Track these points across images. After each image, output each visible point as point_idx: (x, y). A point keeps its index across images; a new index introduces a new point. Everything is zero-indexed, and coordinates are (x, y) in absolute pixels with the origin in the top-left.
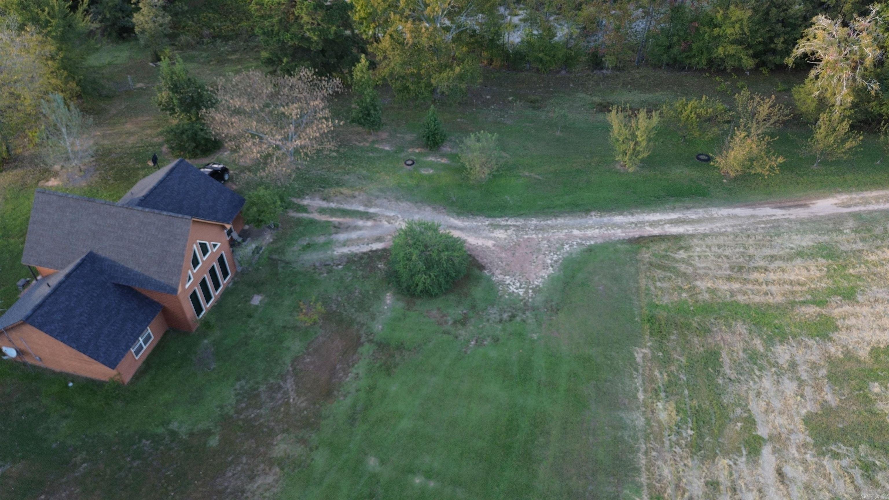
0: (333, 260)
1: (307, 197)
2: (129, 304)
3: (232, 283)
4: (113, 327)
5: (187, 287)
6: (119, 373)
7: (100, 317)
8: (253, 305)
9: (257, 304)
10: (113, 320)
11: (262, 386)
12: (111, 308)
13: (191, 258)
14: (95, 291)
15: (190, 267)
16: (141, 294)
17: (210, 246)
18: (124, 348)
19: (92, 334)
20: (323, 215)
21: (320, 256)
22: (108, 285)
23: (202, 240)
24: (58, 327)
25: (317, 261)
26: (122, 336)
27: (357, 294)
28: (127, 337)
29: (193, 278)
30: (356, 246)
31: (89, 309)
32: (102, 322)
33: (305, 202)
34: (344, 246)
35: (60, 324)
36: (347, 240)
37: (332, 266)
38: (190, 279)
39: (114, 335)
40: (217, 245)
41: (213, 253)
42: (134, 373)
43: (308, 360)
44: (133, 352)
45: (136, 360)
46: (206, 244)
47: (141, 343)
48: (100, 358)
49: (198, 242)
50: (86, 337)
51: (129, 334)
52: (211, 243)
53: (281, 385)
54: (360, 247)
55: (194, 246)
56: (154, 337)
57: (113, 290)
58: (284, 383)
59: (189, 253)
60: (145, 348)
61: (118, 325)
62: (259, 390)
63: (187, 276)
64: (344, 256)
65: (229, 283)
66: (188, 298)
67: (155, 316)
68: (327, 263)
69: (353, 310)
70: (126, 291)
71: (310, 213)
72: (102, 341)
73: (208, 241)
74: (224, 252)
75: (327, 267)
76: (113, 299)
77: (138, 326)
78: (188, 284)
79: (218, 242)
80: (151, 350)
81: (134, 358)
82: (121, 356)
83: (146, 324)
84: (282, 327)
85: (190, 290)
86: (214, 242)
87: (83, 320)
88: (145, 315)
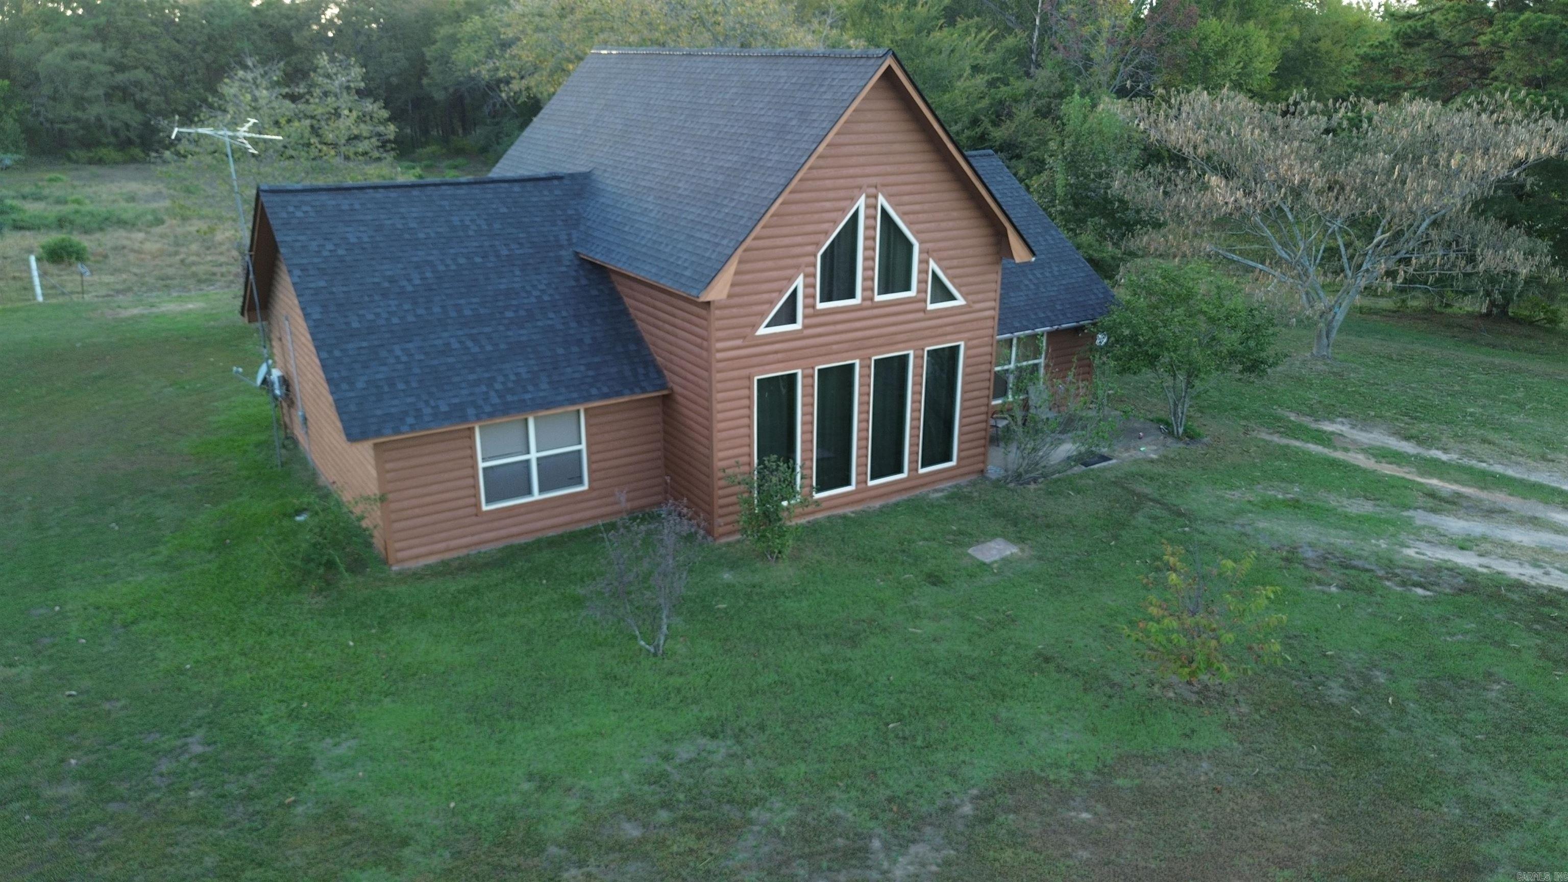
0: (1390, 565)
1: (1340, 419)
2: (573, 325)
3: (946, 493)
4: (469, 344)
5: (762, 331)
6: (383, 499)
7: (462, 301)
8: (972, 557)
9: (987, 561)
10: (487, 330)
11: (778, 805)
12: (514, 302)
13: (827, 233)
14: (513, 246)
15: (810, 270)
16: (631, 323)
17: (923, 271)
18: (444, 408)
19: (395, 320)
20: (1391, 463)
21: (1332, 540)
22: (563, 253)
23: (902, 215)
24: (326, 253)
25: (1310, 545)
26: (472, 377)
27: (1492, 695)
28: (484, 388)
29: (805, 327)
30: (1527, 565)
31: (453, 267)
32: (453, 314)
33: (1328, 427)
34: (1462, 548)
35: (341, 252)
36: (1484, 538)
37: (1380, 578)
38: (788, 314)
39: (451, 360)
40: (952, 298)
41: (924, 310)
42: (447, 556)
43: (1085, 815)
44: (481, 465)
45: (478, 512)
46: (910, 246)
47: (528, 462)
48: (344, 386)
49: (882, 200)
50: (371, 317)
51: (498, 386)
52: (933, 265)
53: (866, 850)
54: (1547, 573)
55: (861, 202)
56: (591, 488)
57: (564, 269)
58: (887, 847)
59: (828, 205)
60: (536, 496)
61: (489, 348)
62: (753, 814)
63: (781, 292)
64: (1451, 570)
65: (936, 491)
66: (750, 378)
67: (619, 394)
68: (1355, 563)
69: (1453, 742)
70: (594, 292)
71: (1335, 448)
72: (398, 352)
73: (921, 242)
74: (967, 348)
75: (1353, 572)
76: (543, 287)
77: (544, 386)
78: (767, 326)
79: (958, 287)
80: (560, 531)
81: (476, 496)
82: (410, 420)
83: (575, 395)
84: (1039, 654)
85: (771, 357)
86: (944, 270)
87: (409, 280)
88: (591, 373)
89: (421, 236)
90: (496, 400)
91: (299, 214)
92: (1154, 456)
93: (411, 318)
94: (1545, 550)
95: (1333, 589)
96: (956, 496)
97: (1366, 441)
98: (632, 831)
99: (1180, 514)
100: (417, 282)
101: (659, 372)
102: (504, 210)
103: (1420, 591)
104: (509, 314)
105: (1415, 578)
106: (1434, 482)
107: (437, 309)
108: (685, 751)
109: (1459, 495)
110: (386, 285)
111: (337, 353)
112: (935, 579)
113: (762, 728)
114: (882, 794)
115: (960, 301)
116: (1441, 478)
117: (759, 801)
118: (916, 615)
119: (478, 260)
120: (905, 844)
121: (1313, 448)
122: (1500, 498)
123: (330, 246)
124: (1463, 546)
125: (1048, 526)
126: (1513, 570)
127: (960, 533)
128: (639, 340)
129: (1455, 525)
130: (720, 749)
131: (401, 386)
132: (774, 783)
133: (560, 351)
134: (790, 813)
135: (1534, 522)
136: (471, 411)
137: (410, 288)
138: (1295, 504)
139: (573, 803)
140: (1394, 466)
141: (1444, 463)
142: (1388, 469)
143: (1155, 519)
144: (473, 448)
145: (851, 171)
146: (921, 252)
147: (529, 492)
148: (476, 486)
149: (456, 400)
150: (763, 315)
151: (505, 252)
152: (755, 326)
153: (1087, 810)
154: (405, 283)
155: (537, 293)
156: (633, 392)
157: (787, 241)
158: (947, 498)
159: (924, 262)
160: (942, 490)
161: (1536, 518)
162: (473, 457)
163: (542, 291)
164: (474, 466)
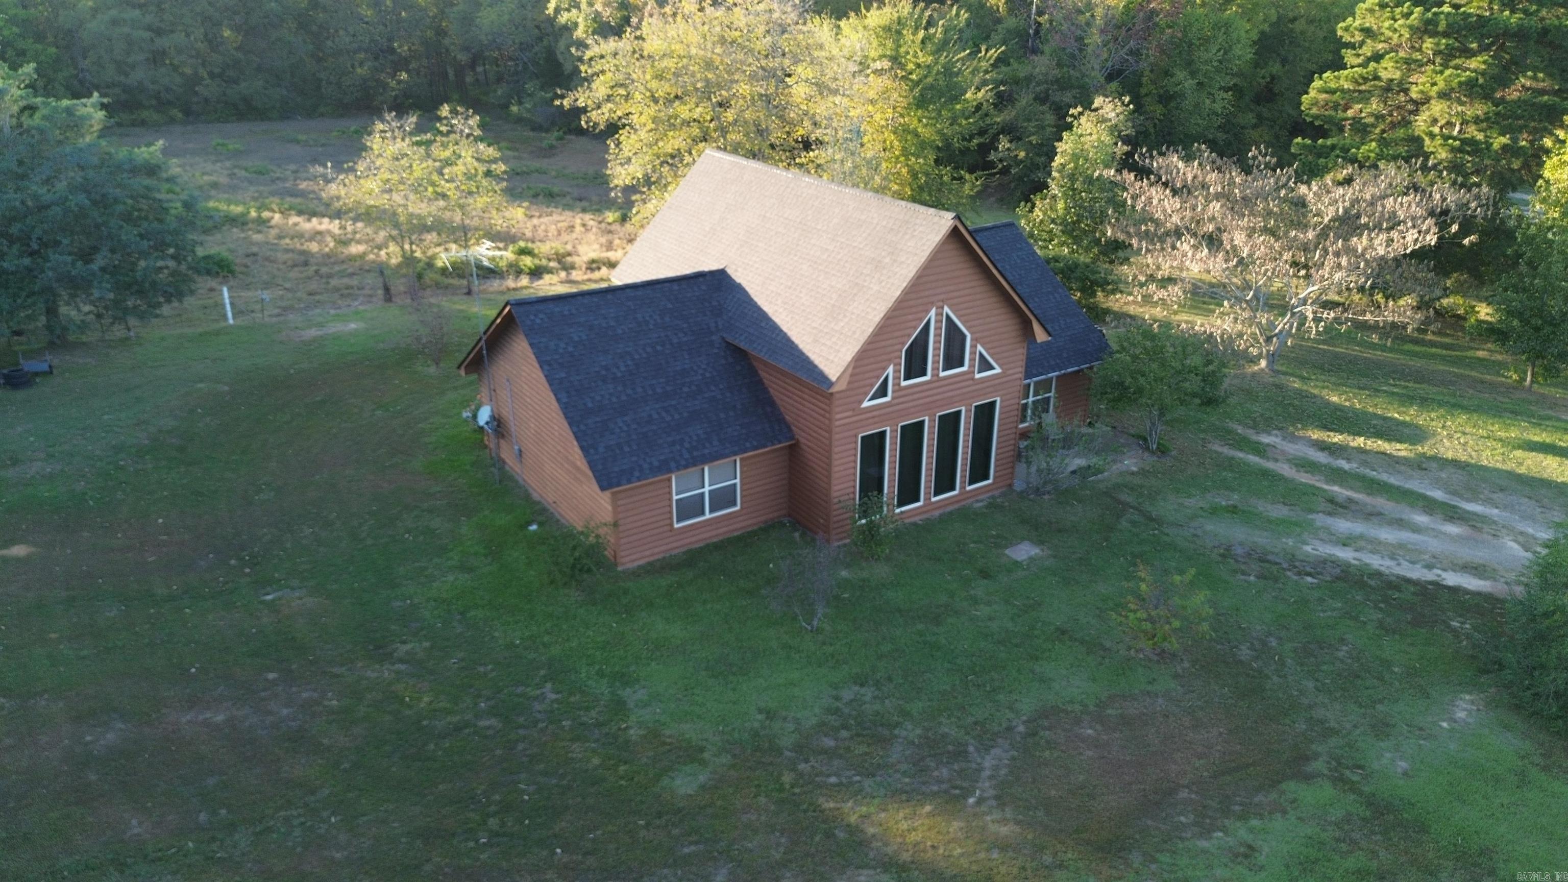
0: (1292, 559)
1: (1275, 432)
2: (728, 395)
3: (985, 503)
4: (664, 414)
5: (866, 404)
6: (615, 524)
7: (654, 382)
8: (1008, 557)
9: (1019, 559)
10: (673, 402)
11: (910, 727)
12: (687, 380)
13: (910, 336)
14: (681, 335)
15: (897, 361)
16: (765, 390)
17: (973, 353)
18: (656, 464)
19: (614, 400)
20: (1306, 472)
21: (1256, 539)
22: (714, 338)
23: (959, 317)
24: (561, 351)
25: (1241, 544)
26: (670, 439)
27: (1341, 654)
28: (678, 447)
29: (893, 398)
30: (1386, 558)
31: (644, 355)
32: (650, 392)
33: (1265, 439)
34: (1344, 545)
35: (570, 349)
36: (1361, 537)
37: (1284, 569)
38: (882, 392)
39: (654, 427)
40: (992, 368)
41: (973, 379)
42: (652, 559)
43: (1090, 731)
44: (675, 497)
45: (672, 529)
46: (964, 337)
47: (703, 494)
48: (592, 451)
49: (946, 309)
50: (598, 398)
51: (687, 445)
52: (979, 348)
53: (966, 752)
54: (1399, 564)
55: (933, 312)
56: (742, 508)
57: (716, 351)
58: (977, 750)
59: (910, 317)
60: (708, 516)
61: (677, 416)
62: (896, 732)
63: (878, 377)
64: (1333, 562)
65: (977, 501)
66: (856, 436)
67: (765, 446)
68: (1270, 557)
69: (1310, 684)
70: (738, 368)
71: (1268, 459)
72: (621, 424)
73: (972, 333)
74: (1002, 401)
75: (1267, 565)
76: (704, 366)
77: (715, 443)
78: (871, 399)
79: (996, 361)
80: (721, 538)
81: (671, 518)
82: (637, 474)
83: (736, 449)
84: (1057, 629)
85: (871, 421)
86: (986, 350)
87: (618, 368)
88: (744, 431)
89: (620, 331)
90: (687, 456)
91: (538, 321)
92: (1135, 469)
93: (624, 398)
94: (1401, 546)
95: (1252, 578)
96: (992, 506)
97: (1292, 451)
98: (829, 743)
99: (1151, 519)
100: (623, 369)
101: (789, 428)
102: (670, 306)
103: (1309, 579)
104: (686, 389)
105: (1308, 569)
106: (1336, 488)
107: (639, 390)
108: (847, 694)
109: (1350, 500)
110: (604, 372)
111: (582, 427)
112: (985, 574)
113: (890, 679)
114: (970, 720)
115: (998, 370)
116: (1341, 486)
117: (898, 725)
118: (975, 601)
119: (659, 348)
120: (987, 749)
121: (1253, 459)
122: (1380, 502)
123: (562, 345)
124: (1346, 542)
125: (1060, 531)
126: (1376, 562)
127: (998, 536)
128: (772, 403)
129: (1343, 525)
130: (868, 693)
131: (627, 449)
132: (905, 714)
133: (722, 415)
134: (918, 731)
135: (1400, 523)
136: (673, 465)
137: (619, 375)
138: (1233, 510)
139: (791, 726)
140: (1309, 475)
141: (1345, 472)
142: (1304, 478)
143: (1133, 523)
144: (670, 487)
145: (927, 293)
146: (972, 340)
147: (703, 513)
148: (671, 512)
149: (662, 458)
150: (866, 394)
151: (675, 341)
152: (861, 402)
153: (1091, 728)
154: (615, 370)
155: (701, 371)
156: (773, 444)
157: (883, 343)
158: (987, 507)
159: (974, 347)
160: (982, 501)
161: (1401, 520)
162: (670, 493)
163: (705, 370)
164: (670, 499)
